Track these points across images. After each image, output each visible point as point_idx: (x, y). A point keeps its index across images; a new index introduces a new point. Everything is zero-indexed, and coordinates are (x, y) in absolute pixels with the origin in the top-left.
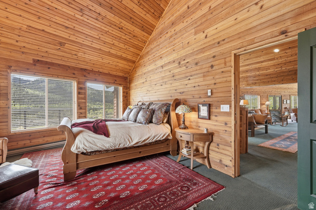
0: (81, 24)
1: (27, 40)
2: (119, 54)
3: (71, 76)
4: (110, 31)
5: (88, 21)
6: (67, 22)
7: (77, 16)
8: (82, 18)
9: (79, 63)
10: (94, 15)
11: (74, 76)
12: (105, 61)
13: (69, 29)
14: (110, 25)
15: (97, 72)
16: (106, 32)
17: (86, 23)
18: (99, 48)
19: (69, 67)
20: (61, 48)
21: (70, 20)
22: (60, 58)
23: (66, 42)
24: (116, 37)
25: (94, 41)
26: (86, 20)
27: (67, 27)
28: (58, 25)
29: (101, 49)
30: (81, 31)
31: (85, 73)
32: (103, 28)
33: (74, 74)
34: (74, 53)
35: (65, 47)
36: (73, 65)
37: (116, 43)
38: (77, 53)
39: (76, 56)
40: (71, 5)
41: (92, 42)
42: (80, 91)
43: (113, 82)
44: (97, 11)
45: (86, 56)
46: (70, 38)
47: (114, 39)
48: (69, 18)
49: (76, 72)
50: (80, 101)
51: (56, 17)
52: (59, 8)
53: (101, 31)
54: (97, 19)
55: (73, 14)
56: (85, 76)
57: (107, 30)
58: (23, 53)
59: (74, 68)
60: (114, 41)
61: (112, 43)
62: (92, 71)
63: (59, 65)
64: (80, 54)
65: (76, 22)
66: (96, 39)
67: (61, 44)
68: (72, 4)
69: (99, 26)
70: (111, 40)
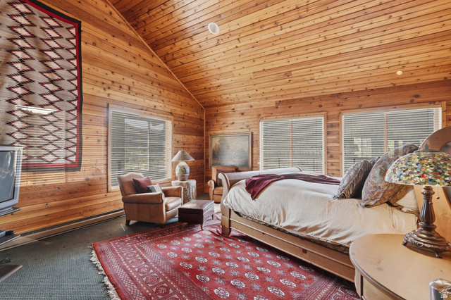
0: (289, 39)
1: (261, 85)
2: (390, 39)
3: (317, 110)
4: (333, 16)
5: (293, 29)
6: (274, 47)
7: (277, 33)
8: (283, 32)
9: (324, 89)
10: (294, 15)
11: (320, 109)
12: (364, 68)
13: (282, 54)
14: (324, 8)
15: (362, 91)
16: (329, 23)
17: (292, 34)
18: (337, 53)
19: (313, 98)
20: (291, 79)
21: (275, 43)
22: (298, 91)
23: (290, 70)
24: (354, 16)
25: (321, 48)
26: (288, 30)
27: (279, 53)
28: (270, 57)
29: (342, 52)
30: (295, 46)
31: (337, 101)
32: (317, 21)
33: (320, 106)
34: (308, 77)
35: (293, 76)
36: (318, 93)
37: (364, 25)
38: (311, 76)
39: (314, 81)
40: (264, 28)
41: (319, 50)
42: (330, 130)
43: (408, 101)
44: (292, 8)
45: (327, 74)
46: (290, 63)
47: (352, 21)
48: (272, 42)
49: (323, 103)
50: (330, 145)
51: (264, 50)
52: (258, 39)
53: (320, 26)
54: (300, 18)
55: (272, 35)
56: (338, 105)
57: (327, 18)
58: (266, 99)
59: (321, 98)
60: (356, 26)
61: (355, 31)
62: (352, 93)
63: (301, 100)
64: (316, 76)
65: (281, 41)
66: (321, 44)
67: (288, 75)
68: (264, 26)
69: (311, 23)
70: (349, 27)
